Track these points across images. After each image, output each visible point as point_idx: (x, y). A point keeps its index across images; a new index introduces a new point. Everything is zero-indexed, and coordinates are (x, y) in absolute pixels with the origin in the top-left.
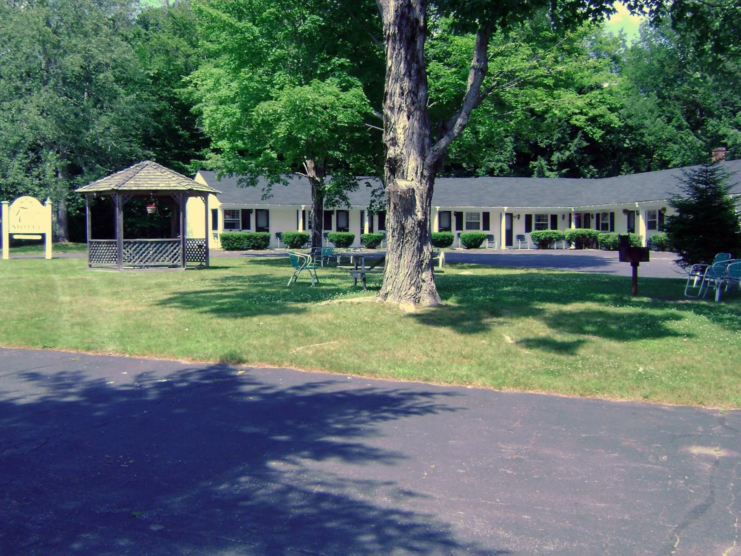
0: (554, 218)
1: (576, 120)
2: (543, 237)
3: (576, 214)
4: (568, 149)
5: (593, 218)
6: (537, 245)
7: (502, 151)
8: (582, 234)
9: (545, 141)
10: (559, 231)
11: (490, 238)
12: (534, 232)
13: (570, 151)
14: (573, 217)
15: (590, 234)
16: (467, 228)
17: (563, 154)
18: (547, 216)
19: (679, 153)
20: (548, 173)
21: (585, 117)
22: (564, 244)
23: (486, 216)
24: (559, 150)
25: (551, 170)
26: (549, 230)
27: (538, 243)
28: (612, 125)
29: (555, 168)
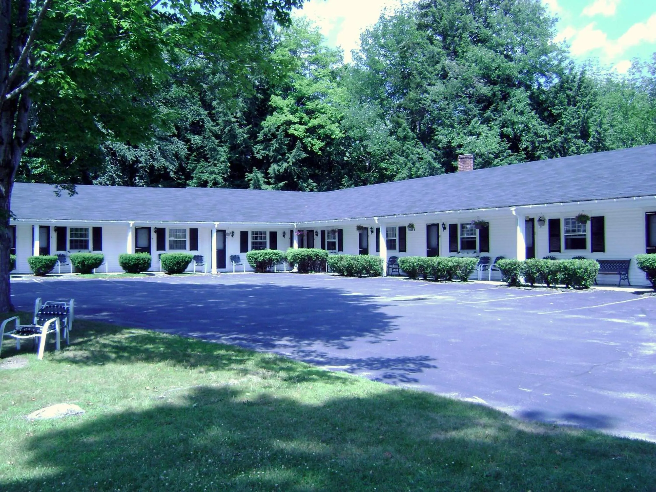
0: (274, 235)
1: (295, 130)
2: (262, 258)
3: (299, 231)
4: (286, 161)
5: (317, 235)
6: (254, 268)
7: (216, 162)
8: (307, 256)
9: (262, 152)
10: (280, 251)
11: (199, 259)
12: (251, 252)
13: (288, 163)
14: (295, 235)
15: (317, 256)
16: (171, 248)
17: (280, 166)
18: (265, 233)
19: (406, 165)
20: (264, 186)
21: (304, 127)
22: (285, 265)
23: (194, 233)
24: (276, 161)
25: (269, 183)
26: (268, 250)
27: (255, 265)
28: (333, 137)
29: (272, 181)
